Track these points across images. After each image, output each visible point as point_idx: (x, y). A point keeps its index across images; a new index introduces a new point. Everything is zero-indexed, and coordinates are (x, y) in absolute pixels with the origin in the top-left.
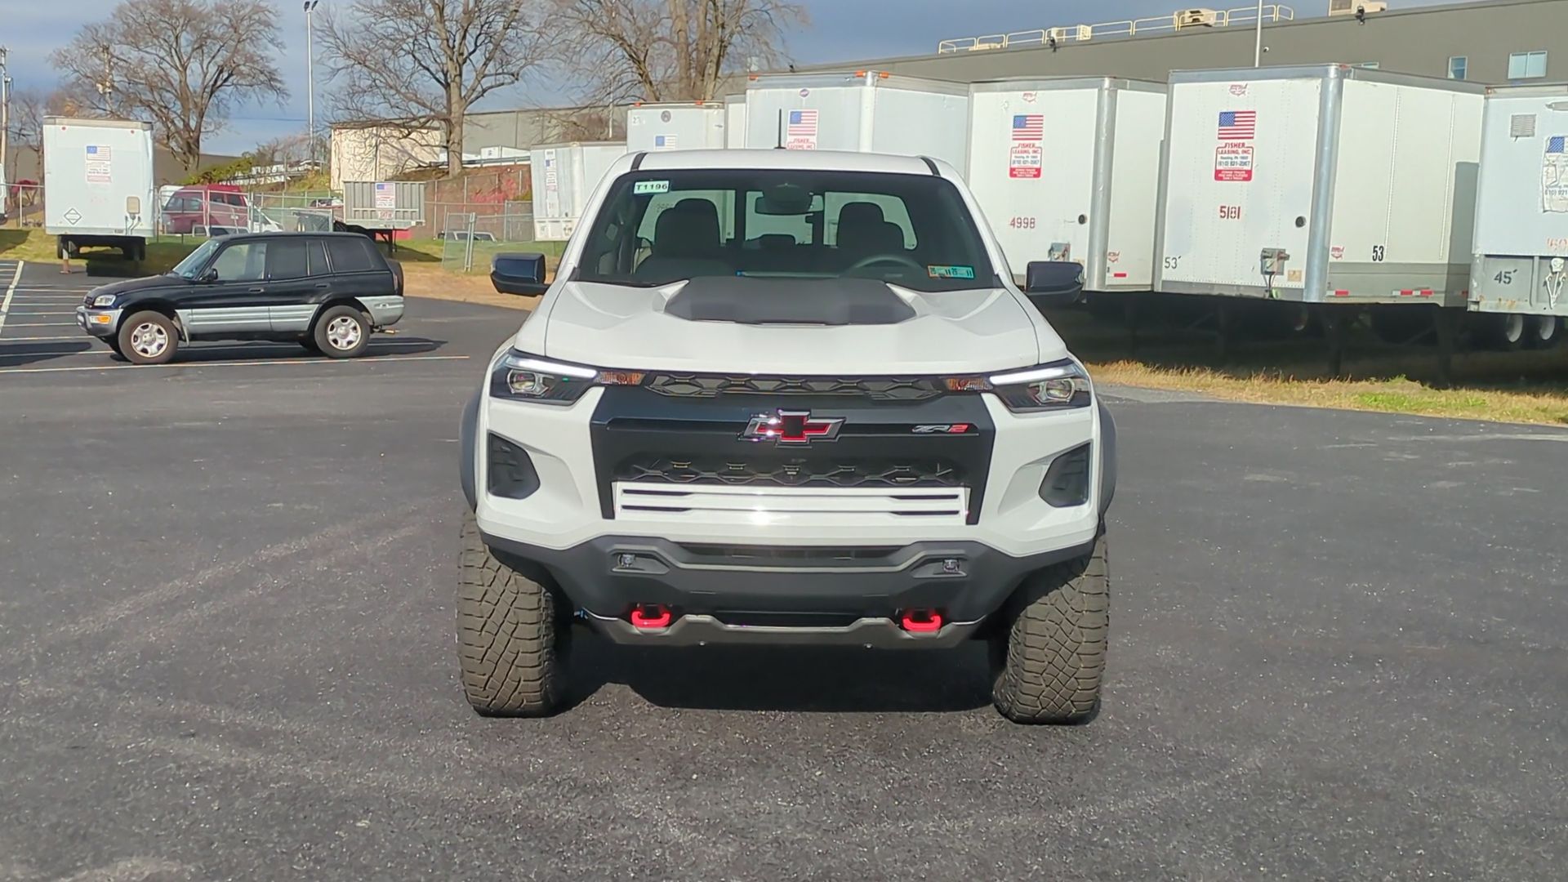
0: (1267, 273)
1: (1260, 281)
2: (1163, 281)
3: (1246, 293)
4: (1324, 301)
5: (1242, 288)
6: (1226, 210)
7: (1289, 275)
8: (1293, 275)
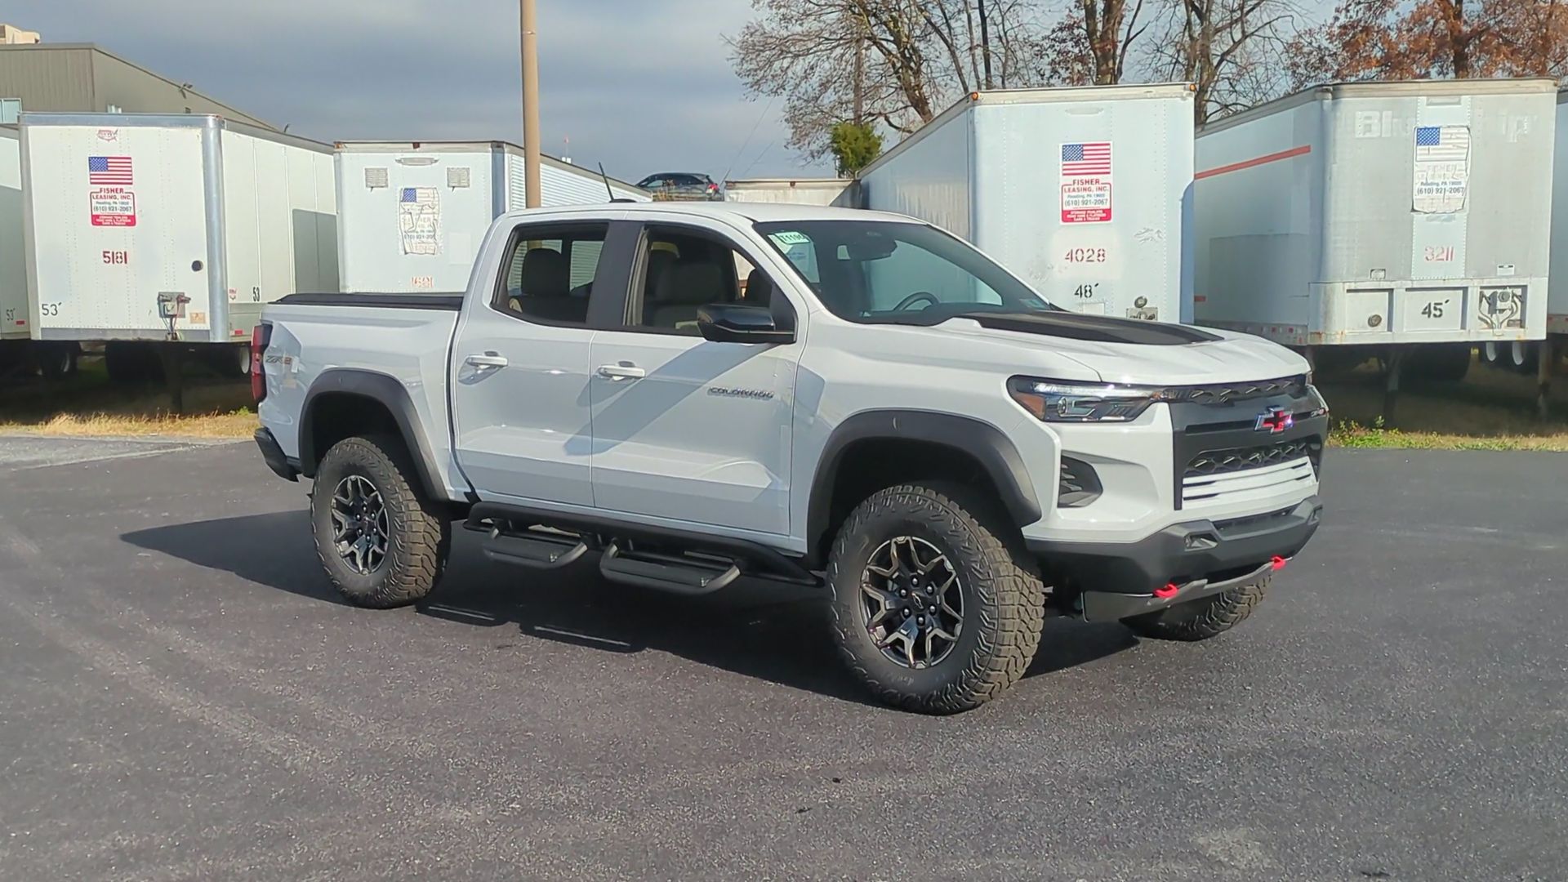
0: (167, 316)
1: (162, 324)
2: (42, 329)
3: (145, 337)
4: (229, 341)
5: (139, 332)
6: (110, 255)
7: (192, 317)
8: (196, 317)
